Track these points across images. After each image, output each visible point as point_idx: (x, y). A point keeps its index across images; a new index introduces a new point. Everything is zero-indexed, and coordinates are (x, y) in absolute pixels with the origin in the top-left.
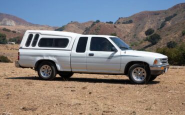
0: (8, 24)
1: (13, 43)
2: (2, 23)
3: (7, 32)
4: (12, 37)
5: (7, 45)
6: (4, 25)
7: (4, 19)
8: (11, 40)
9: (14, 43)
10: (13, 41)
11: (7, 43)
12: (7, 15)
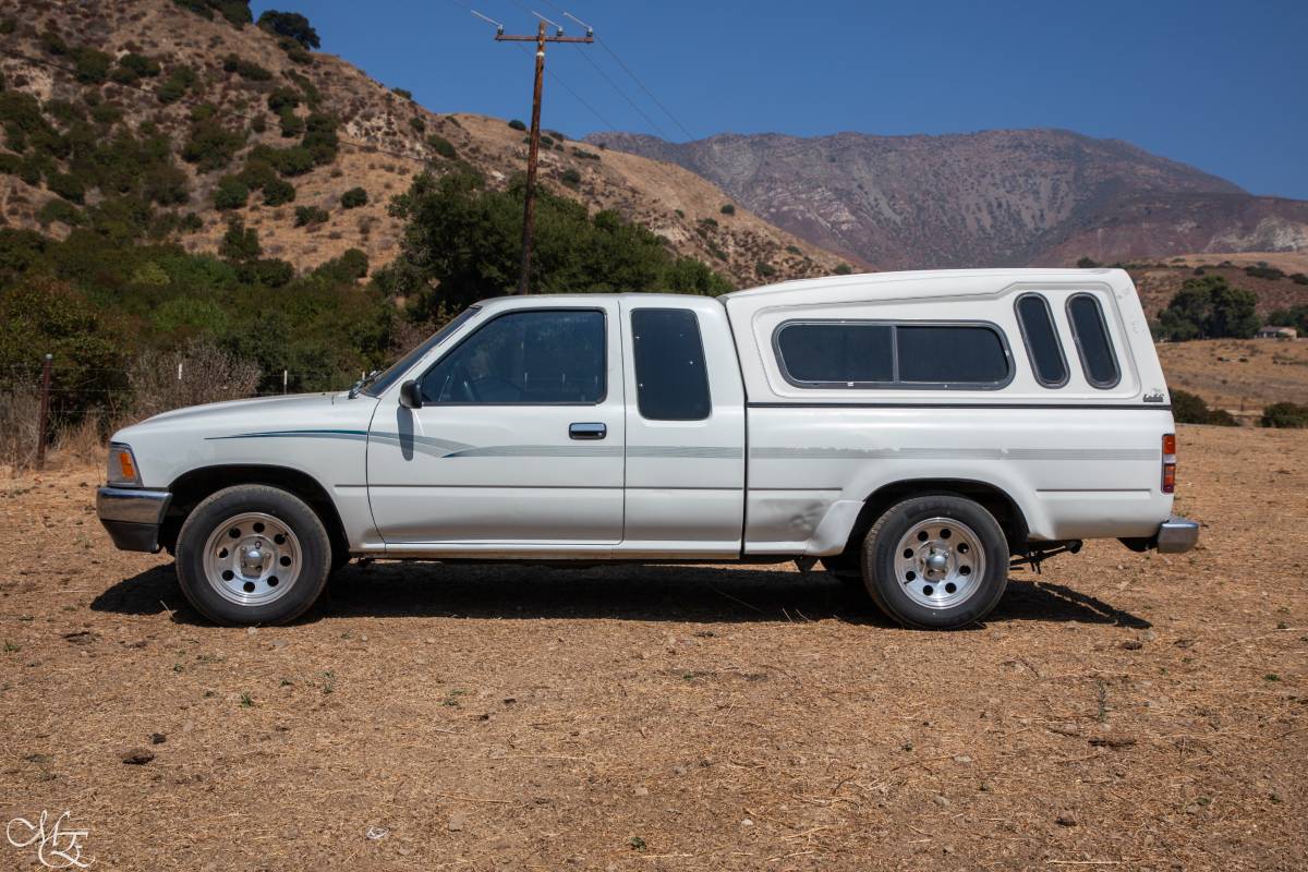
0: (1279, 243)
1: (1285, 330)
2: (1254, 238)
3: (1264, 281)
4: (1287, 307)
5: (1255, 341)
6: (1262, 247)
7: (1264, 223)
8: (1278, 319)
9: (1292, 332)
10: (1287, 325)
11: (1257, 333)
12: (1278, 201)
